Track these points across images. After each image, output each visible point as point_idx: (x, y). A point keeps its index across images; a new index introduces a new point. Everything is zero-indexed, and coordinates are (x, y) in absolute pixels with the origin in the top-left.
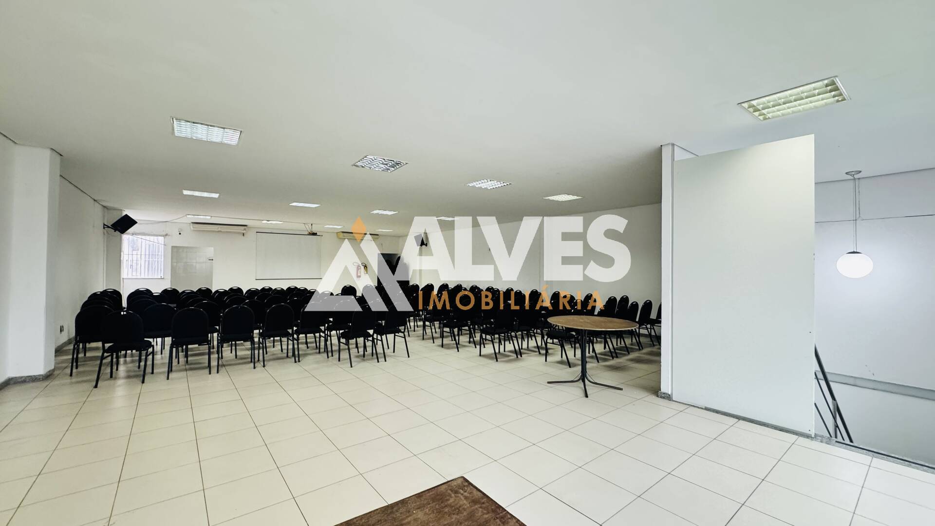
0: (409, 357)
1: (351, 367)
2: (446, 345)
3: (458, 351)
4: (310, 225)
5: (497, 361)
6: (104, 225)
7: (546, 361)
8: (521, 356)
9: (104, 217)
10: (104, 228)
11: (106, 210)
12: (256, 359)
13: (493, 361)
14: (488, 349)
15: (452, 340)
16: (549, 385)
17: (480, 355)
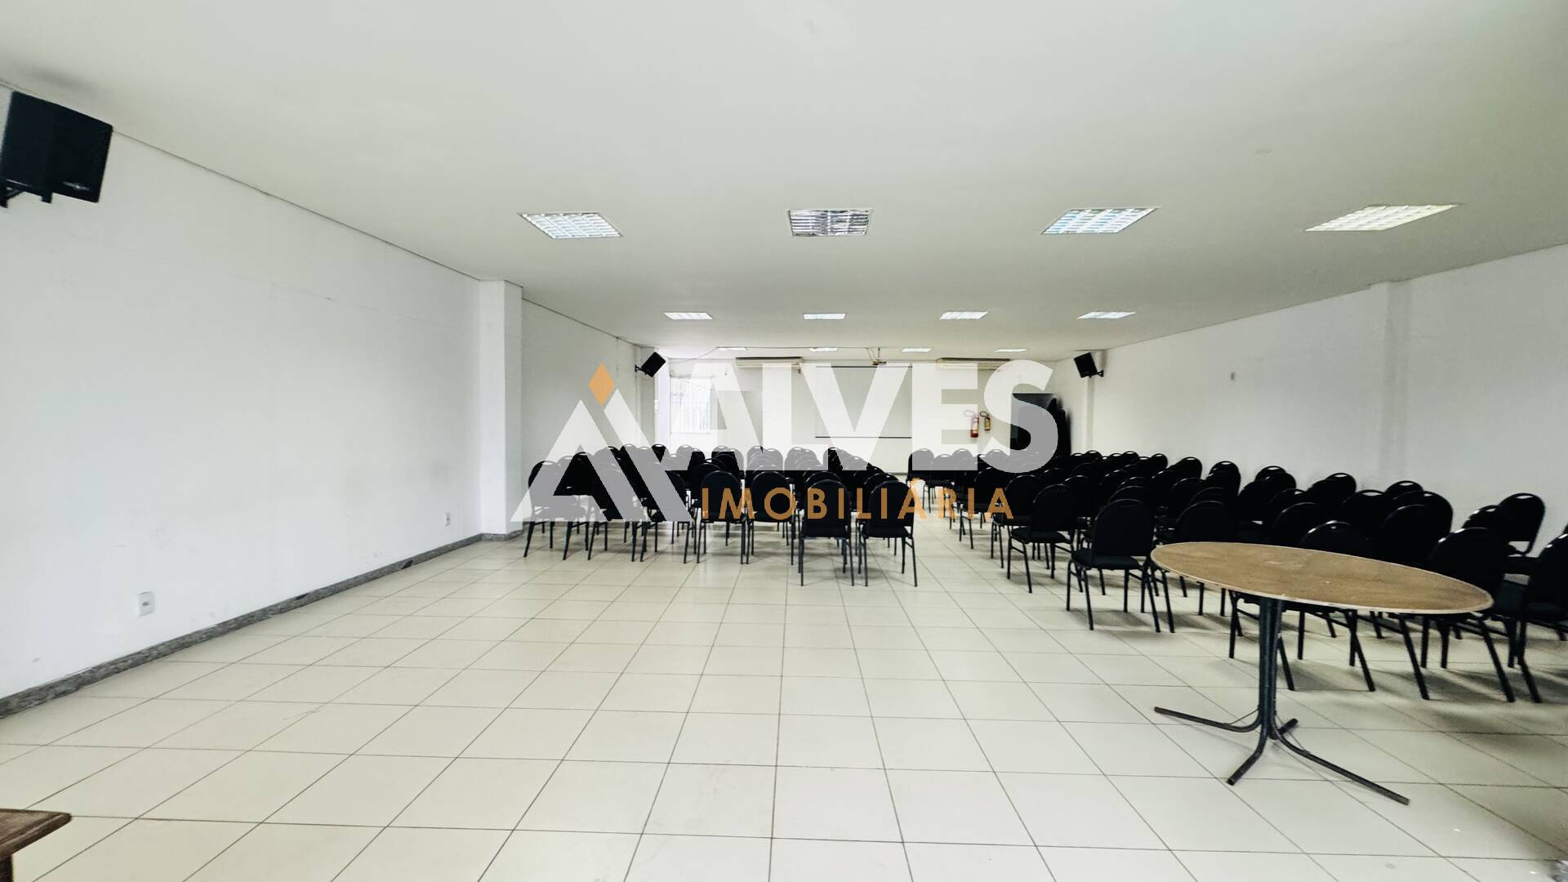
0: (916, 585)
1: (802, 585)
2: (1015, 575)
3: (1030, 591)
4: (876, 350)
5: (1092, 628)
6: (636, 367)
7: (1232, 655)
8: (1172, 630)
9: (635, 356)
10: (636, 371)
11: (639, 349)
12: (702, 550)
13: (1082, 628)
14: (1108, 600)
15: (1048, 568)
16: (1159, 716)
17: (1068, 609)
